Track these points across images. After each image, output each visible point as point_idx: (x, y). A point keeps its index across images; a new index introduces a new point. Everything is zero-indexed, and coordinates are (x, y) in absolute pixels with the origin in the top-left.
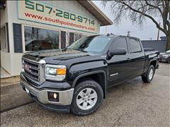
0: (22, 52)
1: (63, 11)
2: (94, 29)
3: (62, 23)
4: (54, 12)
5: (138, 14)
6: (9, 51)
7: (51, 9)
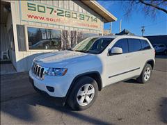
0: (26, 50)
1: (64, 10)
2: (97, 27)
4: (55, 12)
5: (152, 8)
7: (53, 9)
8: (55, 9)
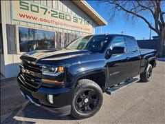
0: (16, 53)
1: (58, 12)
2: (89, 30)
3: (57, 23)
4: (49, 12)
6: (3, 53)
7: (47, 10)
8: (49, 10)
